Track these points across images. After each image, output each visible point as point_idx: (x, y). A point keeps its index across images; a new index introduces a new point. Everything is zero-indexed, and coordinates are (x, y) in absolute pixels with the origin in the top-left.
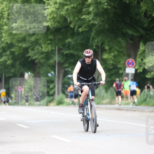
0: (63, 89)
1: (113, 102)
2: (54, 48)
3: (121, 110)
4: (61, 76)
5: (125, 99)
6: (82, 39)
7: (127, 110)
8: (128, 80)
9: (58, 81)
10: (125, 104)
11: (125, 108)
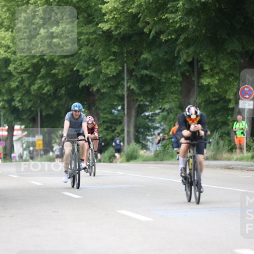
0: (137, 134)
1: (218, 157)
2: (120, 68)
3: (233, 168)
4: (134, 113)
5: (238, 151)
6: (166, 53)
7: (242, 169)
8: (243, 119)
9: (129, 122)
10: (237, 160)
11: (238, 165)
